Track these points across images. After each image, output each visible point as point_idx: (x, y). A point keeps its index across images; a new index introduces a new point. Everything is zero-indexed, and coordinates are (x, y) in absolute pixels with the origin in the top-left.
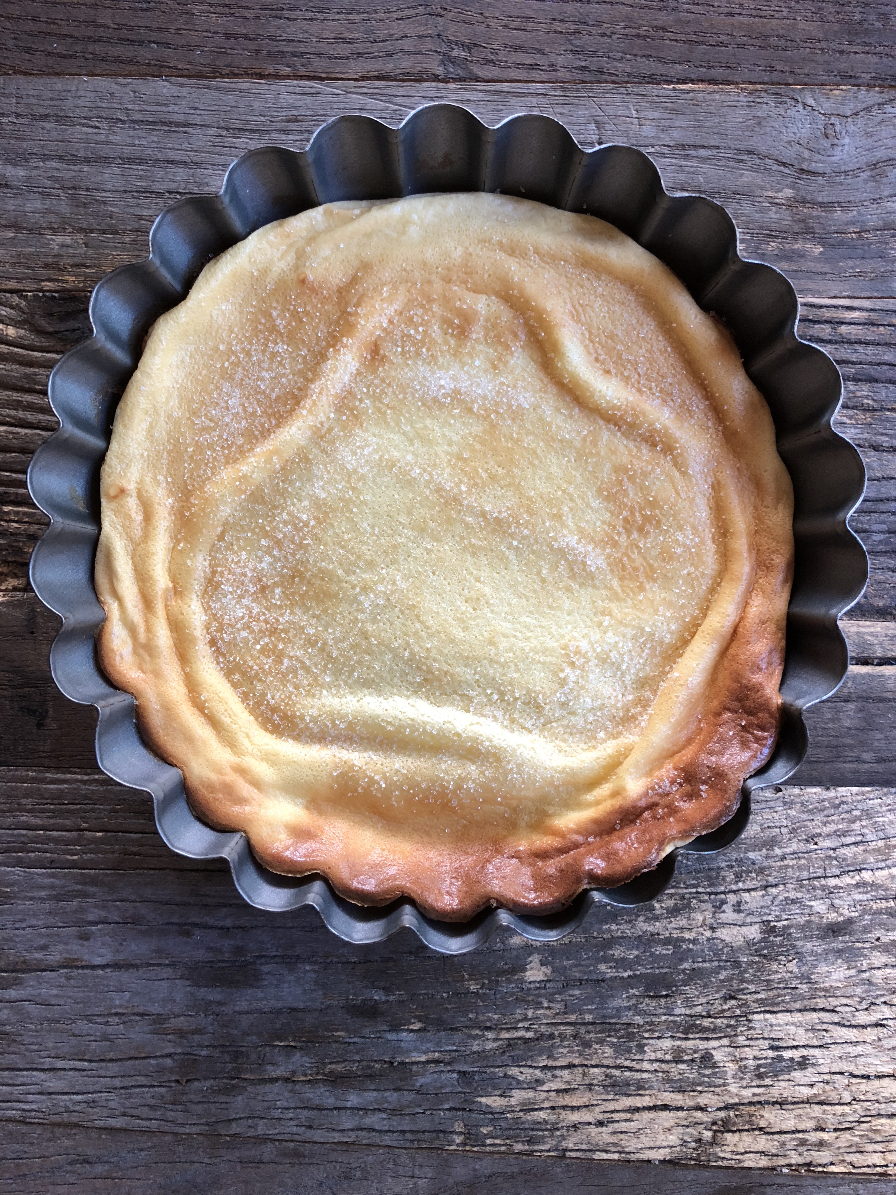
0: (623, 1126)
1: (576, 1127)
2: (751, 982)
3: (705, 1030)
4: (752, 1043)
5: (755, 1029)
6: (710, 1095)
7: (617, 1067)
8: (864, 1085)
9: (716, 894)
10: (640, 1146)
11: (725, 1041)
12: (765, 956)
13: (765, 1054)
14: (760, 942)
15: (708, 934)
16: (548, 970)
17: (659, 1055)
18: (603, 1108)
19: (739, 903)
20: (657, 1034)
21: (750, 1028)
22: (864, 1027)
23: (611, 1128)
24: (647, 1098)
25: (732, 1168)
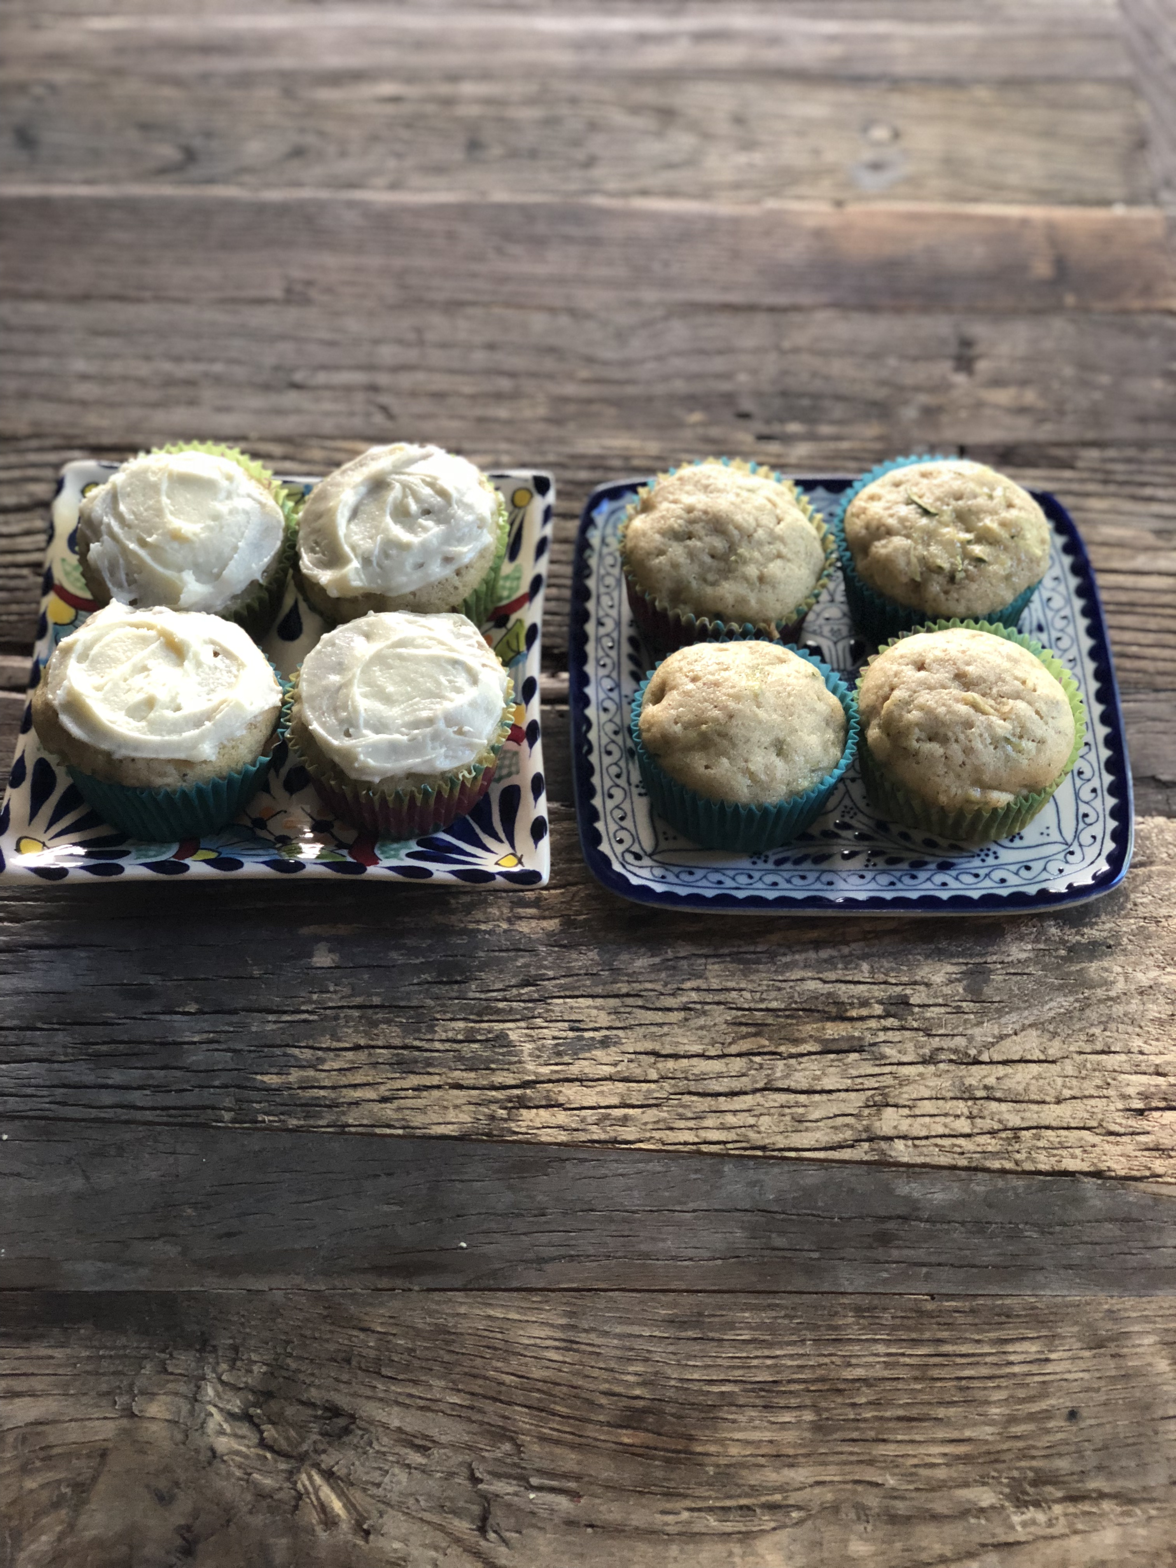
0: (409, 1103)
1: (357, 1103)
2: (551, 968)
3: (498, 1011)
4: (550, 1025)
5: (553, 1011)
6: (505, 1073)
7: (405, 1047)
8: (671, 1064)
10: (427, 1121)
11: (523, 1024)
12: (564, 946)
13: (564, 1034)
14: (559, 932)
15: (505, 926)
16: (336, 957)
17: (450, 1034)
18: (388, 1086)
19: (537, 898)
20: (449, 1016)
21: (548, 1011)
22: (669, 1010)
23: (396, 1103)
24: (437, 1077)
25: (528, 1143)
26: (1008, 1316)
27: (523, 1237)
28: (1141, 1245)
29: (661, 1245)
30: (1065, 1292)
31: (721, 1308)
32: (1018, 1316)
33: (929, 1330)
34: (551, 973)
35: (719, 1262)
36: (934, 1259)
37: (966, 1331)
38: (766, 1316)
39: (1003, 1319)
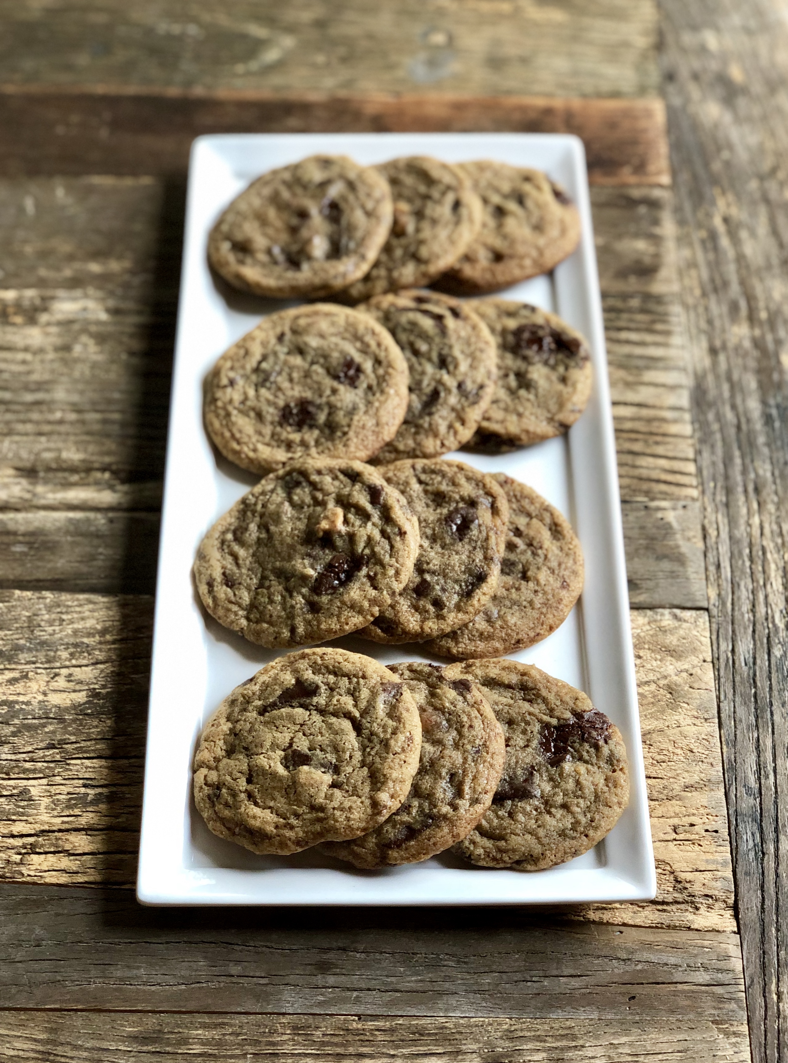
2: (74, 734)
3: (25, 771)
4: (67, 782)
5: (71, 770)
6: (23, 824)
9: (52, 668)
11: (44, 781)
13: (78, 790)
14: (84, 704)
15: (41, 697)
19: (70, 675)
21: (67, 770)
25: (35, 884)
26: (421, 1035)
27: (19, 965)
28: (541, 973)
29: (135, 972)
30: (472, 1015)
31: (178, 1026)
32: (429, 1034)
33: (353, 1046)
34: (73, 738)
35: (183, 987)
36: (364, 986)
37: (384, 1046)
38: (215, 1034)
39: (417, 1036)
